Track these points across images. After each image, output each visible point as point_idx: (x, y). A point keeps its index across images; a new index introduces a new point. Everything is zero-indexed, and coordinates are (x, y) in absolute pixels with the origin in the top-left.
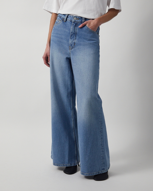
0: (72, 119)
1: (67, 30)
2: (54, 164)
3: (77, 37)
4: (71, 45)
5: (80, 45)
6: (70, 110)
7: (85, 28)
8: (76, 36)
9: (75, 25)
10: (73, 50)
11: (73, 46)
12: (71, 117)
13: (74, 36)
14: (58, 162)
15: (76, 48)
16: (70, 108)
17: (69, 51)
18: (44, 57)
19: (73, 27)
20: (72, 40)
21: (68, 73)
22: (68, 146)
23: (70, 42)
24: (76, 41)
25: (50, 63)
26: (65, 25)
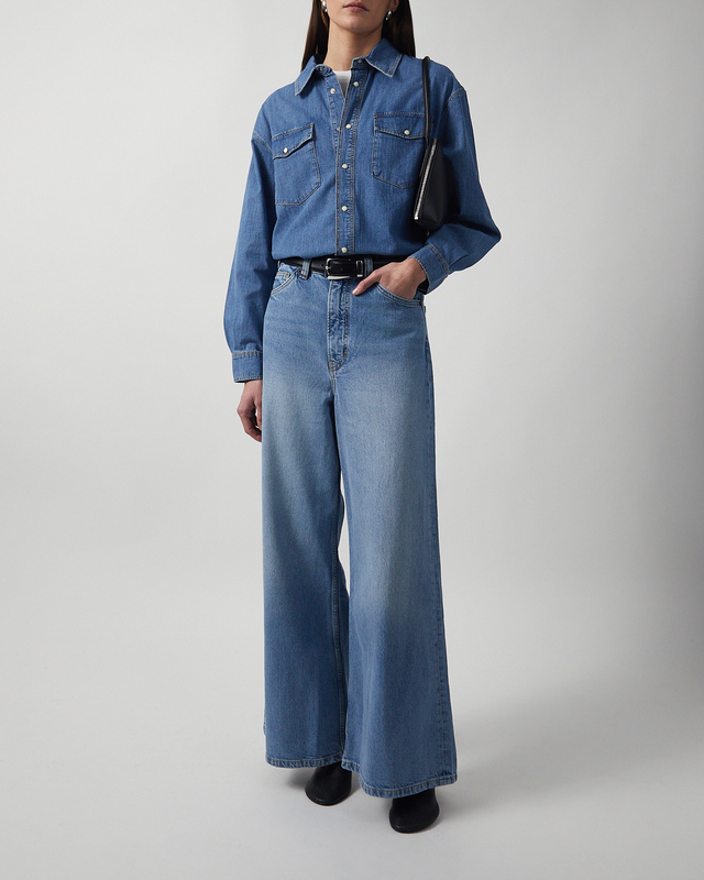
0: (334, 607)
1: (314, 307)
2: (269, 761)
3: (352, 328)
4: (334, 356)
5: (364, 353)
6: (327, 578)
7: (377, 291)
8: (347, 324)
9: (342, 288)
10: (340, 370)
11: (340, 358)
12: (330, 601)
13: (341, 324)
14: (282, 755)
15: (350, 366)
16: (326, 571)
17: (329, 375)
18: (244, 409)
19: (335, 294)
20: (336, 338)
21: (326, 454)
22: (316, 702)
23: (330, 346)
24: (348, 341)
25: (263, 427)
26: (307, 288)
